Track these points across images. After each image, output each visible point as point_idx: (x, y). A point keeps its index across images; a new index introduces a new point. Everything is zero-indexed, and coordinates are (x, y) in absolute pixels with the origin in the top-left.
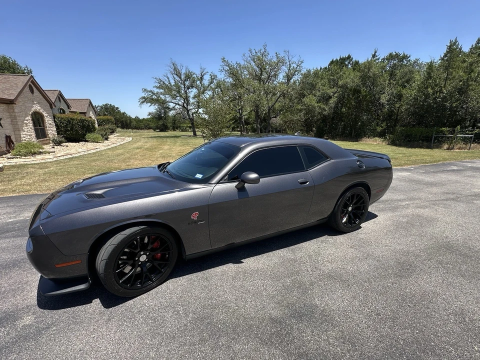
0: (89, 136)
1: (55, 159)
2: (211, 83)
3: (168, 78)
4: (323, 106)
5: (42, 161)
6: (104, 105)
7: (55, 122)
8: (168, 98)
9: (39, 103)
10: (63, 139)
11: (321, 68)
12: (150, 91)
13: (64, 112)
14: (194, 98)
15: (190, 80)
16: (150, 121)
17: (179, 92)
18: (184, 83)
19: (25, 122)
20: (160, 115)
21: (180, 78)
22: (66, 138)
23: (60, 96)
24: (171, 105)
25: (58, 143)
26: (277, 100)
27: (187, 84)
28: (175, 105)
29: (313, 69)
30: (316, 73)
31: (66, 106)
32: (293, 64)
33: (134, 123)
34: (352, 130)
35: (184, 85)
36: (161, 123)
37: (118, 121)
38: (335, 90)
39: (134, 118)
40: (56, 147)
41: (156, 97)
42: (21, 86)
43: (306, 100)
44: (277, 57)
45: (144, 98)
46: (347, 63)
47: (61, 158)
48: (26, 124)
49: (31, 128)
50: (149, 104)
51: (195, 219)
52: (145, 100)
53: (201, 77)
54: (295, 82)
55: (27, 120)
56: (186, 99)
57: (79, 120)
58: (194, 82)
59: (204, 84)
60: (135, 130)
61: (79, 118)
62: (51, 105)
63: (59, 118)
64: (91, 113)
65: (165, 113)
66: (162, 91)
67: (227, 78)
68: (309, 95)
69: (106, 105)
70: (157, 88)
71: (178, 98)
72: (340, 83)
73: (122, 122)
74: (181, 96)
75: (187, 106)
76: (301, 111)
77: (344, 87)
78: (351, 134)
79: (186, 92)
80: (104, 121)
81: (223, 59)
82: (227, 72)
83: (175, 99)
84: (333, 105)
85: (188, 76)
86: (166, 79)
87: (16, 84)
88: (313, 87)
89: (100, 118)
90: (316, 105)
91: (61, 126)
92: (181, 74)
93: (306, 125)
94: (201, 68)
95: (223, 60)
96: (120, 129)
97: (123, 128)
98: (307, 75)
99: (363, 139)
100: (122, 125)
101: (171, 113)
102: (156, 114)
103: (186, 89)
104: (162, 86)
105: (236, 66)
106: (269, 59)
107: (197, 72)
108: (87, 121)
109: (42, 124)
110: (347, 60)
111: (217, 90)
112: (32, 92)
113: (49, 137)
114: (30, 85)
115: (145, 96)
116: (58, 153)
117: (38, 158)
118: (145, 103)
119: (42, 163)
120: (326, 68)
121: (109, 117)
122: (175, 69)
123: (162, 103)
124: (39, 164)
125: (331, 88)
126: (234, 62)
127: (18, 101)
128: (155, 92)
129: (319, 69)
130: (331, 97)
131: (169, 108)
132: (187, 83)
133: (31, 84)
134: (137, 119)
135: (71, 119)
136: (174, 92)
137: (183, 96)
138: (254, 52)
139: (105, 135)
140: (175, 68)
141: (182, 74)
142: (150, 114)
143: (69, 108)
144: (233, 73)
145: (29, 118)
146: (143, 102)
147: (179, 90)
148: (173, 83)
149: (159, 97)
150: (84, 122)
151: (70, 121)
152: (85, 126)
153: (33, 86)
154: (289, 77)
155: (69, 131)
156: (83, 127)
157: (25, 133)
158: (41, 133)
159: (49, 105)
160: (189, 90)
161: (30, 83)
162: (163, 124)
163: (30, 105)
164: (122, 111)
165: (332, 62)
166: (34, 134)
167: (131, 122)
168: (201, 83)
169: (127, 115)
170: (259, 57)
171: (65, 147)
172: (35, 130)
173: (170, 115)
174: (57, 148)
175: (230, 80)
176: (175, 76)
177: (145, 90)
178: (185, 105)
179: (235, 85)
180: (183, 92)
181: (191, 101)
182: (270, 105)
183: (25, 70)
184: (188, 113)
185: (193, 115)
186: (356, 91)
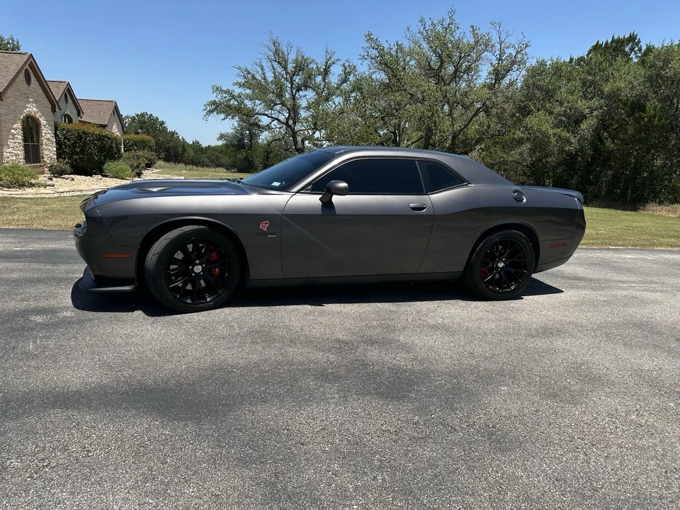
0: (110, 166)
1: (56, 195)
2: (345, 80)
3: (262, 69)
4: (565, 134)
5: (36, 196)
6: (137, 115)
7: (56, 135)
8: (259, 106)
9: (35, 102)
10: (68, 168)
11: (571, 59)
12: (227, 92)
13: (70, 121)
14: (308, 108)
15: (303, 73)
16: (222, 152)
17: (280, 95)
18: (291, 78)
19: (13, 131)
20: (240, 140)
21: (285, 68)
22: (72, 166)
23: (69, 92)
24: (264, 121)
25: (57, 173)
26: (472, 118)
27: (297, 81)
28: (270, 120)
29: (552, 60)
30: (557, 69)
31: (75, 112)
32: (508, 48)
33: (191, 153)
34: (628, 187)
35: (292, 83)
36: (241, 155)
37: (160, 148)
38: (595, 102)
39: (191, 143)
40: (54, 179)
41: (236, 103)
42: (13, 69)
43: (531, 121)
44: (475, 35)
45: (214, 103)
46: (627, 49)
47: (65, 194)
48: (14, 135)
49: (19, 143)
50: (223, 116)
51: (265, 229)
52: (216, 109)
53: (325, 70)
54: (511, 84)
55: (15, 129)
56: (294, 111)
57: (96, 135)
58: (309, 78)
59: (330, 83)
60: (191, 166)
61: (97, 132)
62: (54, 106)
63: (63, 130)
64: (115, 127)
65: (252, 136)
66: (248, 91)
67: (374, 72)
68: (539, 110)
69: (143, 115)
70: (241, 85)
71: (278, 107)
72: (607, 89)
73: (167, 150)
74: (283, 104)
75: (294, 123)
76: (520, 142)
77: (614, 97)
78: (624, 195)
79: (294, 97)
80: (135, 143)
81: (369, 35)
82: (373, 61)
83: (272, 109)
84: (588, 134)
85: (301, 66)
86: (259, 69)
87: (7, 67)
88: (549, 94)
89: (129, 137)
90: (551, 132)
91: (65, 143)
92: (286, 63)
93: (533, 173)
94: (327, 52)
95: (369, 38)
96: (163, 163)
97: (167, 159)
98: (538, 71)
99: (648, 206)
100: (166, 156)
101: (264, 137)
102: (235, 137)
103: (294, 91)
104: (251, 82)
105: (395, 49)
106: (456, 38)
107: (319, 61)
108: (109, 138)
109: (35, 139)
110: (627, 44)
111: (354, 94)
112: (29, 82)
113: (44, 161)
114: (26, 70)
115: (217, 100)
116: (58, 188)
117: (29, 193)
118: (215, 113)
119: (37, 199)
120: (582, 59)
121: (146, 137)
122: (277, 52)
123: (247, 117)
124: (31, 199)
125: (586, 98)
126: (393, 42)
127: (6, 95)
128: (236, 94)
129: (568, 60)
130: (584, 117)
131: (259, 126)
132: (297, 79)
133: (29, 68)
134: (196, 146)
135: (83, 132)
136: (271, 95)
137: (289, 104)
138: (428, 23)
139: (137, 167)
140: (276, 49)
141: (290, 61)
142: (222, 137)
143: (79, 115)
144: (386, 63)
145: (18, 125)
146: (211, 112)
147: (281, 91)
148: (270, 77)
149: (243, 102)
150: (104, 139)
151: (81, 136)
152: (104, 147)
153: (30, 71)
154: (498, 74)
155: (77, 153)
156: (102, 149)
157: (9, 150)
158: (33, 153)
159: (50, 106)
160: (301, 92)
161: (27, 67)
162: (246, 158)
163: (22, 103)
164: (170, 129)
165: (597, 47)
166: (21, 154)
167: (184, 150)
168: (324, 80)
169: (178, 137)
170: (438, 33)
171: (68, 181)
172: (25, 146)
173: (260, 141)
174: (57, 181)
175: (381, 76)
176: (276, 65)
177: (218, 89)
178: (291, 122)
179: (387, 86)
180: (288, 96)
181: (303, 114)
182: (457, 127)
183: (8, 43)
184: (294, 138)
185: (303, 142)
186: (636, 107)
